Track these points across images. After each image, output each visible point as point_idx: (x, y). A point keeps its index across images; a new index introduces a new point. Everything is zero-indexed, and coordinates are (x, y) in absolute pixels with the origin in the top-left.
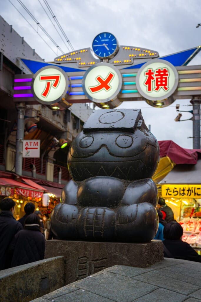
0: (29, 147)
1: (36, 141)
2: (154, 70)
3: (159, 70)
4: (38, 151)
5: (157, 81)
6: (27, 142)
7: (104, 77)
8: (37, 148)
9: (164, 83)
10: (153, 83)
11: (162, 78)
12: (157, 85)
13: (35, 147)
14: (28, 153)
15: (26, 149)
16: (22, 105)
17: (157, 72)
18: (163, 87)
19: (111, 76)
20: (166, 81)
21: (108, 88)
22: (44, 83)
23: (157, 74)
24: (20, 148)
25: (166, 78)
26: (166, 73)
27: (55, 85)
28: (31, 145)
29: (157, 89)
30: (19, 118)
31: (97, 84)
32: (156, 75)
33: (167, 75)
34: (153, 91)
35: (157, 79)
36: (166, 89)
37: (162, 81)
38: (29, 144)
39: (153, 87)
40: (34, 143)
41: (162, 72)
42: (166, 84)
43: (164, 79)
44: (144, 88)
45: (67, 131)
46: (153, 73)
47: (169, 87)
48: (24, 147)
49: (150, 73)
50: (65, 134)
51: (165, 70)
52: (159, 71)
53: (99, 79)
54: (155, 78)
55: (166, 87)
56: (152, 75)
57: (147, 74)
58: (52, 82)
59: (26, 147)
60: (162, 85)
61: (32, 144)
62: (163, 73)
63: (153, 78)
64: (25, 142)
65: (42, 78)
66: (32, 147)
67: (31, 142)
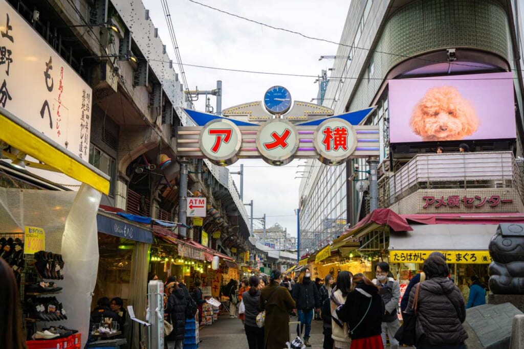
0: (194, 205)
1: (202, 199)
2: (332, 128)
3: (338, 129)
4: (204, 209)
5: (336, 141)
6: (191, 200)
7: (280, 133)
8: (203, 207)
9: (343, 142)
10: (332, 141)
11: (340, 137)
12: (336, 144)
13: (200, 205)
14: (193, 211)
15: (191, 207)
16: (186, 159)
17: (335, 131)
18: (342, 146)
19: (287, 133)
20: (345, 140)
21: (284, 145)
22: (214, 138)
23: (336, 132)
24: (184, 206)
25: (345, 138)
26: (345, 132)
27: (227, 140)
28: (196, 203)
29: (336, 148)
30: (183, 174)
31: (271, 140)
32: (334, 134)
33: (346, 134)
34: (332, 151)
35: (336, 138)
36: (345, 148)
37: (340, 141)
38: (194, 202)
39: (332, 146)
40: (200, 200)
41: (341, 131)
42: (345, 144)
43: (342, 139)
44: (322, 147)
45: (197, 182)
46: (331, 132)
47: (348, 146)
48: (188, 205)
49: (328, 131)
50: (195, 185)
51: (343, 129)
52: (337, 130)
53: (275, 135)
54: (333, 136)
55: (346, 146)
56: (331, 134)
57: (325, 132)
58: (223, 136)
59: (190, 205)
60: (340, 144)
61: (198, 202)
62: (342, 133)
63: (332, 137)
64: (189, 199)
65: (212, 132)
66: (197, 205)
67: (196, 200)
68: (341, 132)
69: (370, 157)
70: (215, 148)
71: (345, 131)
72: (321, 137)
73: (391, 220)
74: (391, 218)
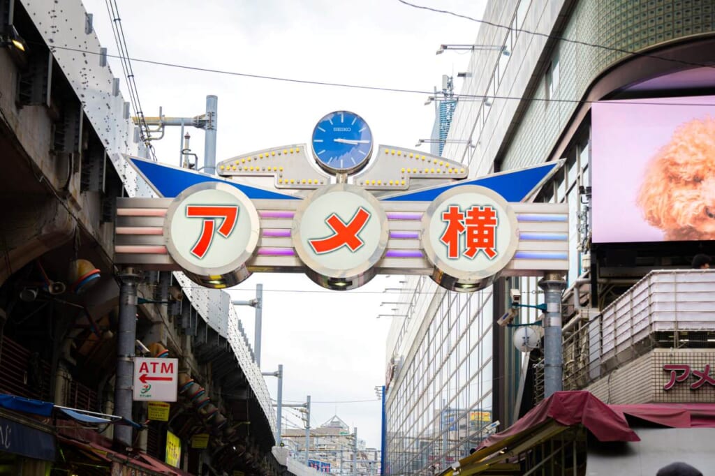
0: (151, 374)
1: (168, 361)
2: (463, 209)
3: (476, 209)
4: (173, 385)
5: (471, 236)
6: (144, 364)
7: (347, 217)
8: (170, 379)
9: (486, 241)
10: (462, 238)
11: (481, 229)
12: (470, 243)
13: (164, 375)
14: (147, 389)
15: (143, 379)
16: (133, 272)
17: (470, 214)
18: (484, 249)
19: (362, 217)
20: (490, 236)
21: (355, 244)
22: (197, 224)
23: (471, 218)
24: (128, 376)
25: (491, 230)
26: (492, 218)
27: (226, 230)
28: (154, 371)
29: (471, 253)
30: (127, 304)
31: (327, 232)
32: (468, 222)
33: (494, 222)
34: (462, 258)
35: (470, 229)
36: (491, 254)
37: (481, 236)
38: (150, 367)
39: (462, 248)
40: (164, 364)
41: (482, 214)
42: (491, 244)
43: (486, 232)
44: (438, 250)
46: (461, 217)
47: (498, 249)
48: (138, 375)
49: (453, 216)
51: (488, 210)
52: (475, 212)
53: (334, 222)
54: (466, 226)
55: (492, 249)
56: (460, 221)
57: (446, 217)
58: (218, 222)
59: (141, 374)
60: (481, 244)
61: (159, 367)
63: (462, 229)
64: (139, 361)
65: (193, 211)
66: (158, 374)
67: (154, 364)
68: (482, 218)
69: (546, 273)
70: (200, 249)
71: (493, 214)
72: (438, 226)
73: (591, 416)
74: (589, 412)
